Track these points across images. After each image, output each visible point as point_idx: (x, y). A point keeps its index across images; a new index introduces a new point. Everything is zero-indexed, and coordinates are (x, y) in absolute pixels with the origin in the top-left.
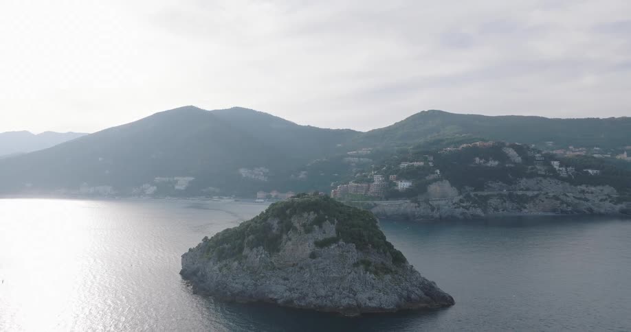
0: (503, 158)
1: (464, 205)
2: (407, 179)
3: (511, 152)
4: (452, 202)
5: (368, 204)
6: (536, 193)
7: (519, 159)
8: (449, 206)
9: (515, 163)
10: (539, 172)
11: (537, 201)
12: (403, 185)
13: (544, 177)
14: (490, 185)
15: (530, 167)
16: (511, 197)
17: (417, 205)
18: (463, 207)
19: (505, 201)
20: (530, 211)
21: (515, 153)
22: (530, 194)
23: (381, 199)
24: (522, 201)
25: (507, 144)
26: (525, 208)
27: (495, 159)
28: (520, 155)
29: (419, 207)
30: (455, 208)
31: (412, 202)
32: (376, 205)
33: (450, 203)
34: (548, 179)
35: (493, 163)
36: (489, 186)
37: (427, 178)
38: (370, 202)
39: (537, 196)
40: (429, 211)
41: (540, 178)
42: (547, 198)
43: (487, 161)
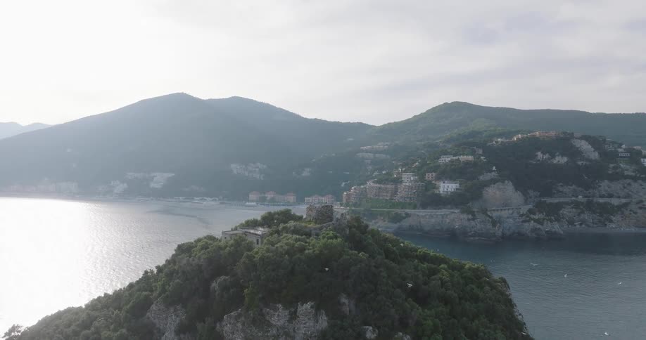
0: (574, 153)
1: (536, 217)
2: (452, 179)
3: (585, 146)
4: (518, 213)
5: (396, 214)
6: (624, 201)
7: (595, 155)
8: (514, 219)
9: (591, 161)
10: (626, 173)
11: (627, 213)
12: (447, 187)
13: (635, 179)
14: (561, 189)
15: (611, 165)
16: (590, 206)
17: (470, 216)
18: (535, 221)
19: (583, 212)
20: (618, 226)
21: (590, 147)
22: (615, 202)
23: (415, 207)
24: (606, 212)
25: (577, 134)
26: (611, 221)
27: (563, 155)
28: (596, 149)
29: (473, 219)
30: (523, 222)
31: (463, 212)
32: (408, 215)
33: (515, 215)
34: (640, 181)
35: (561, 160)
36: (559, 191)
37: (481, 178)
38: (399, 211)
39: (626, 205)
40: (489, 226)
41: (628, 181)
42: (641, 208)
43: (553, 156)
